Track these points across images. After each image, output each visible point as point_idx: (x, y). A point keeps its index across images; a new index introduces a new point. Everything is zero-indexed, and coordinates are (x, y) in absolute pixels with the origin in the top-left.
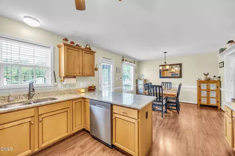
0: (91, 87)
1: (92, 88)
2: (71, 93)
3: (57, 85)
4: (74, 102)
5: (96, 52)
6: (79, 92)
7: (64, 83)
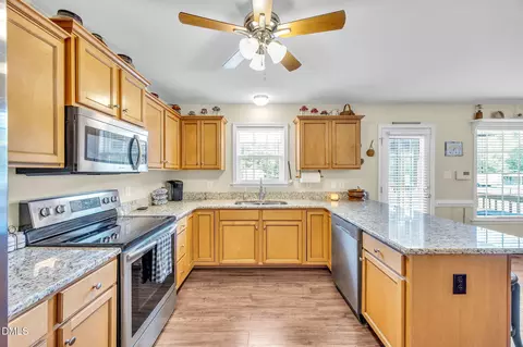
0: (353, 191)
1: (355, 194)
2: (313, 199)
3: (292, 184)
4: (309, 213)
5: (363, 117)
6: (327, 198)
7: (301, 180)
